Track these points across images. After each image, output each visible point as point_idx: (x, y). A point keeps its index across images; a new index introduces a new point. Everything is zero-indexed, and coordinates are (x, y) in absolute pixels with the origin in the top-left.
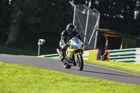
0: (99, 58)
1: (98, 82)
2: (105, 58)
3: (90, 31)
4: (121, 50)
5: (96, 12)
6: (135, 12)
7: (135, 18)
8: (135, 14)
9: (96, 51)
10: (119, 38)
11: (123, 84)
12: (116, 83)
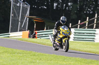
0: (29, 37)
1: (29, 53)
2: (34, 37)
3: (23, 18)
4: (45, 31)
5: (27, 5)
6: (55, 4)
7: (55, 8)
8: (55, 6)
9: (28, 32)
10: (44, 22)
11: (47, 55)
12: (42, 54)
